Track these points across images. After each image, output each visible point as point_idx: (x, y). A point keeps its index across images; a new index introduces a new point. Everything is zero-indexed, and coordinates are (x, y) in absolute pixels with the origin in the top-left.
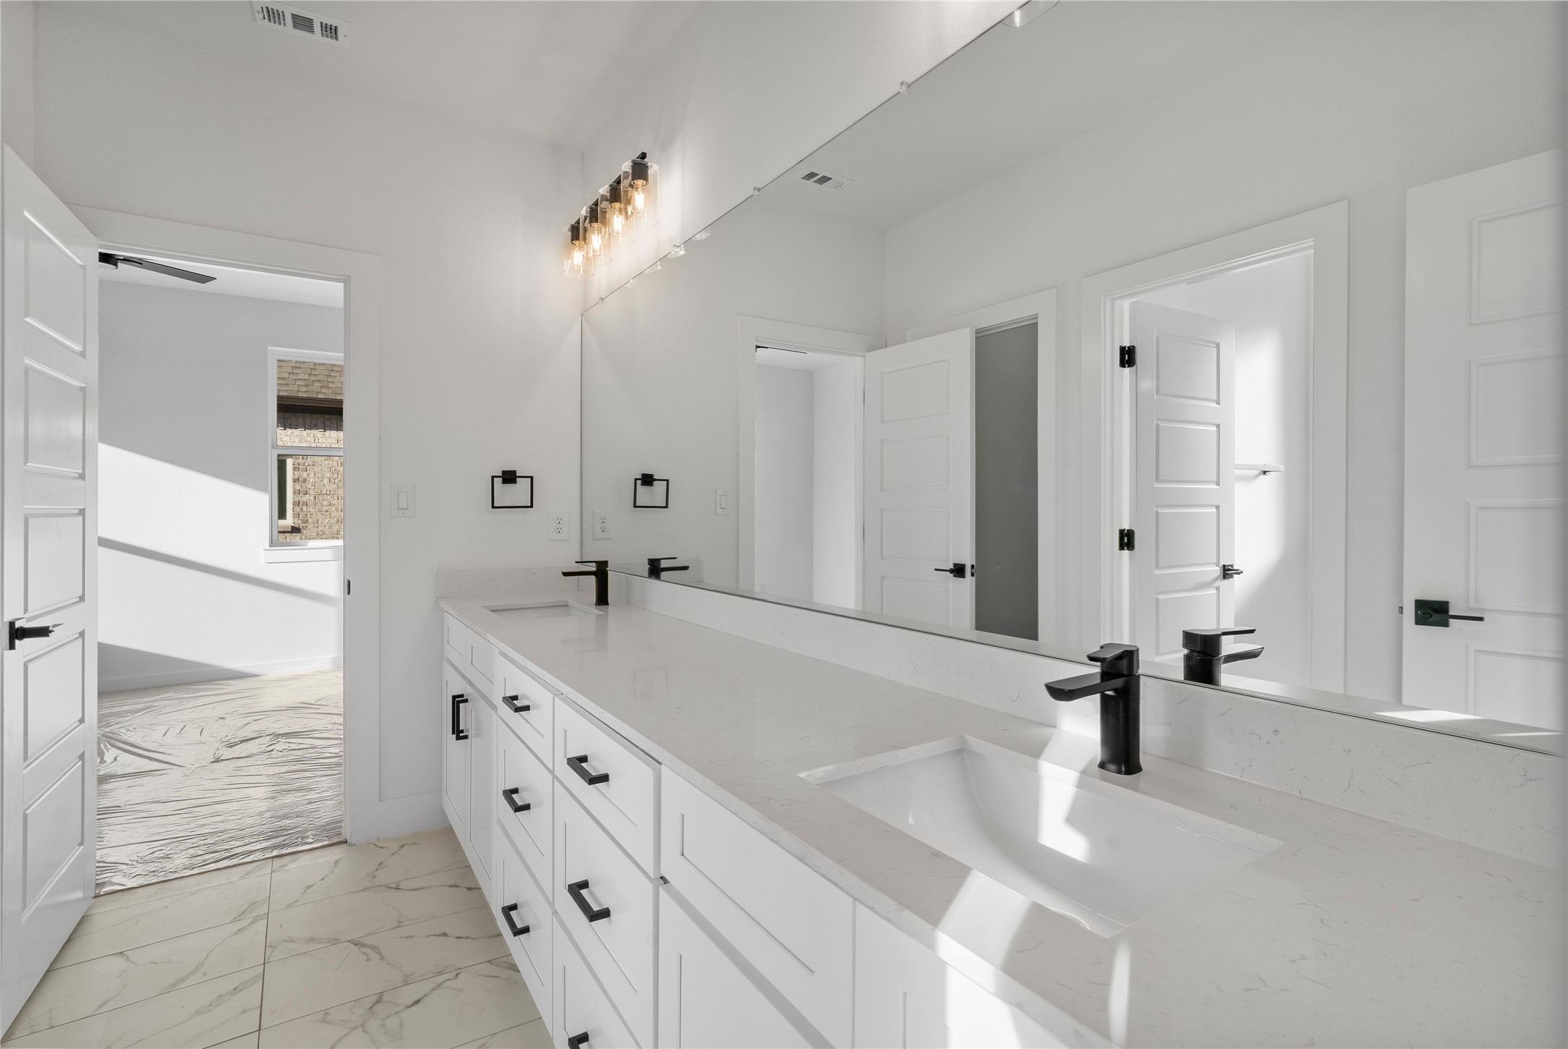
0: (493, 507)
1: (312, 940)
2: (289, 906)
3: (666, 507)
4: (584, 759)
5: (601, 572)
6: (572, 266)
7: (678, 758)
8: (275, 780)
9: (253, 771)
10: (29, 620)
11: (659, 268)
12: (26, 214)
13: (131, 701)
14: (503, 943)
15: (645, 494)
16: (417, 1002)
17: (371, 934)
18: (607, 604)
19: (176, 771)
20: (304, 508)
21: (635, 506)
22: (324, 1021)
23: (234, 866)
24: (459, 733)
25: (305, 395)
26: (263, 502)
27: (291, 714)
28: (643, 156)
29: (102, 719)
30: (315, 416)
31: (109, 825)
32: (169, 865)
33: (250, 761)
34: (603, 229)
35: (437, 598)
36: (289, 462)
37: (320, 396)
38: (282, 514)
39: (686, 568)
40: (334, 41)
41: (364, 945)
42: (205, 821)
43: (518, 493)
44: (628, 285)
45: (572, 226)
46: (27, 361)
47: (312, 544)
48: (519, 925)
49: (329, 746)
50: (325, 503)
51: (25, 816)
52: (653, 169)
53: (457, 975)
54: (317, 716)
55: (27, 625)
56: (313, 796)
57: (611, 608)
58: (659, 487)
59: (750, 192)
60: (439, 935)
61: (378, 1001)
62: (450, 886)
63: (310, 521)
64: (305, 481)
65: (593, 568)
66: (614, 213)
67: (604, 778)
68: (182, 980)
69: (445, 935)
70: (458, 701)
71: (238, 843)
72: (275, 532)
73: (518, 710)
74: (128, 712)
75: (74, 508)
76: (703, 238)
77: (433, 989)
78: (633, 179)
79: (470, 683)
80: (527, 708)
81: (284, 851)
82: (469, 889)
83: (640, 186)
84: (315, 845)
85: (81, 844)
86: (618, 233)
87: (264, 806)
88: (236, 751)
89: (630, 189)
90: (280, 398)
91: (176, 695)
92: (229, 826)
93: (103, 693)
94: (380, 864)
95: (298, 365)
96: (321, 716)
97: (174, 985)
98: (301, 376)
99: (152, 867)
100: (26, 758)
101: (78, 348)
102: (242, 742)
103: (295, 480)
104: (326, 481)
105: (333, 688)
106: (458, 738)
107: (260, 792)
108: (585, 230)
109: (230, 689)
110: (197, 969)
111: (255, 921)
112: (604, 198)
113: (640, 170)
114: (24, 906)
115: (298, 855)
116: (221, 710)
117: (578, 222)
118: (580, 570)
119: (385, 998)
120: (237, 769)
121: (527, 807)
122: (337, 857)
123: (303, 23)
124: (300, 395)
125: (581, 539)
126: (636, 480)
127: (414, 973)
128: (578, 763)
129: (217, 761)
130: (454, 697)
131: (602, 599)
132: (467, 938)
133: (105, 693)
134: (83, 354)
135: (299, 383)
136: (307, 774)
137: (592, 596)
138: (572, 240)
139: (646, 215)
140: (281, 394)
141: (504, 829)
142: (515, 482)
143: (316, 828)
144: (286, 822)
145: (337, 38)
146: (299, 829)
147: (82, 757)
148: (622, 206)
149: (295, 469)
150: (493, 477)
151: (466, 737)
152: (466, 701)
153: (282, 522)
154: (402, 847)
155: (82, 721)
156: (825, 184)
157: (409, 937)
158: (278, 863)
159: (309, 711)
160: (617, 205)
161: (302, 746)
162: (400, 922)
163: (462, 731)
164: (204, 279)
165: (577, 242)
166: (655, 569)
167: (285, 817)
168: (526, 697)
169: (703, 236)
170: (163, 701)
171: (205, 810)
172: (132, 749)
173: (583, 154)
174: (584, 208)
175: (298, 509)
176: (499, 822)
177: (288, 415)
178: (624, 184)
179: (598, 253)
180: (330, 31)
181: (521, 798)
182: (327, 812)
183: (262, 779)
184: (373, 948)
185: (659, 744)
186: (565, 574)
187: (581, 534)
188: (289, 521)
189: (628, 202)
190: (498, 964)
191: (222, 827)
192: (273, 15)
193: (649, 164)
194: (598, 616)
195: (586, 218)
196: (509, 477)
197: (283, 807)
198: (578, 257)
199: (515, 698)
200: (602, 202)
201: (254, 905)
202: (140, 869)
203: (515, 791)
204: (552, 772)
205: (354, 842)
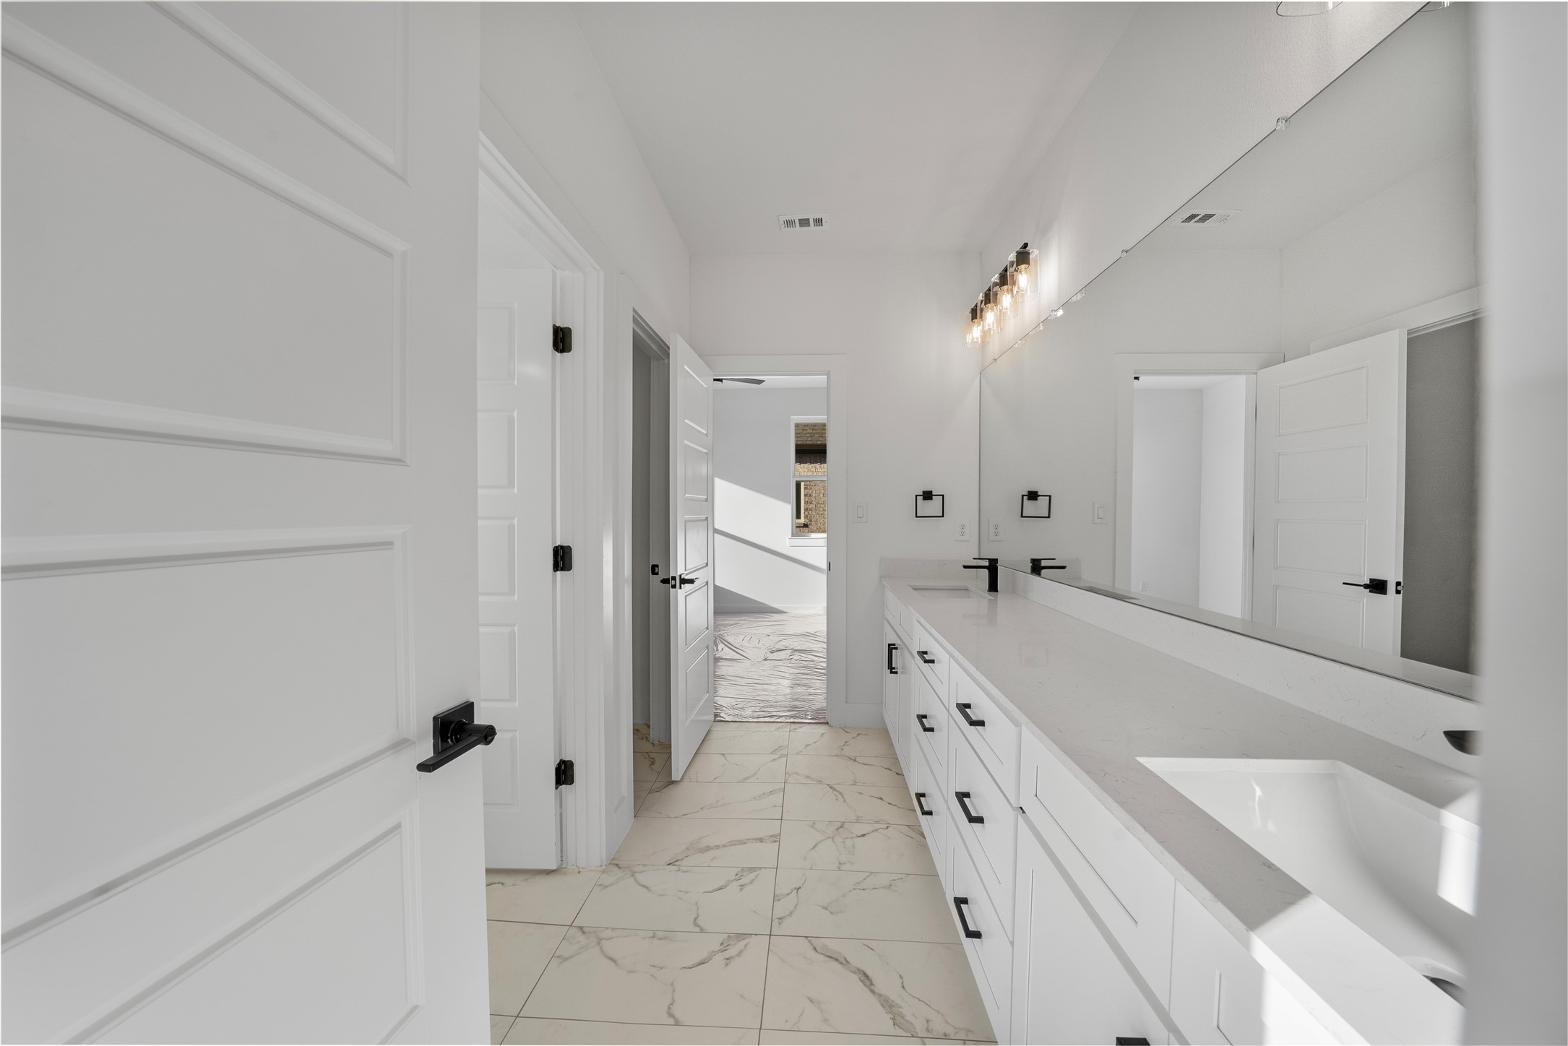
0: (917, 517)
1: (808, 777)
2: (797, 754)
3: (1049, 517)
4: (968, 706)
5: (993, 567)
6: (973, 339)
7: (1033, 722)
8: (793, 676)
9: (782, 669)
10: (687, 574)
11: (1042, 329)
12: (685, 367)
13: (729, 619)
14: (917, 818)
15: (1030, 507)
16: (864, 835)
17: (839, 784)
18: (997, 591)
19: (747, 661)
20: (810, 512)
21: (1022, 516)
22: (813, 827)
23: (772, 722)
24: (892, 669)
25: (811, 443)
26: (788, 509)
27: (802, 638)
28: (1026, 245)
29: (716, 627)
30: (816, 455)
31: (719, 685)
32: (744, 714)
33: (781, 663)
34: (995, 308)
35: (880, 577)
36: (802, 484)
37: (819, 443)
38: (798, 516)
39: (1064, 567)
40: (821, 227)
41: (835, 790)
42: (760, 693)
43: (933, 507)
44: (1016, 346)
45: (972, 309)
46: (686, 442)
47: (813, 535)
48: (926, 809)
49: (821, 662)
50: (821, 509)
51: (686, 673)
52: (1034, 253)
53: (888, 827)
54: (815, 642)
55: (686, 577)
56: (811, 691)
57: (999, 594)
58: (1043, 502)
59: (1119, 254)
60: (878, 798)
61: (842, 827)
62: (886, 769)
63: (813, 520)
64: (810, 495)
65: (986, 563)
66: (1003, 294)
67: (981, 723)
68: (747, 778)
69: (881, 799)
70: (892, 648)
71: (774, 710)
72: (794, 527)
73: (926, 661)
74: (728, 625)
75: (703, 517)
76: (1079, 298)
77: (873, 831)
78: (1017, 266)
79: (900, 638)
80: (932, 661)
81: (796, 720)
82: (898, 774)
83: (1023, 269)
84: (812, 721)
85: (708, 692)
86: (1006, 309)
87: (788, 691)
88: (775, 656)
89: (1015, 273)
90: (797, 445)
91: (749, 619)
92: (770, 699)
93: (716, 613)
94: (846, 742)
95: (806, 425)
96: (817, 642)
97: (745, 779)
98: (809, 431)
99: (737, 712)
100: (686, 645)
101: (705, 432)
102: (778, 651)
103: (805, 495)
104: (821, 495)
105: (821, 626)
106: (891, 672)
107: (786, 682)
108: (982, 310)
109: (773, 619)
110: (754, 774)
111: (782, 756)
112: (995, 284)
113: (1023, 257)
114: (687, 718)
115: (803, 725)
116: (768, 631)
117: (976, 306)
118: (978, 564)
119: (846, 825)
120: (775, 666)
121: (932, 730)
122: (823, 732)
123: (804, 222)
124: (808, 443)
125: (979, 541)
126: (1023, 496)
127: (862, 817)
128: (963, 708)
129: (766, 660)
130: (889, 645)
131: (993, 587)
132: (895, 805)
133: (718, 612)
134: (707, 435)
135: (808, 435)
136: (809, 677)
137: (986, 585)
138: (972, 319)
139: (1029, 291)
140: (799, 443)
141: (918, 740)
142: (932, 499)
143: (813, 711)
144: (797, 703)
145: (822, 225)
146: (804, 709)
147: (707, 647)
148: (1009, 287)
149: (805, 488)
150: (916, 496)
151: (896, 673)
152: (897, 648)
153: (798, 521)
154: (859, 735)
155: (707, 628)
156: (1208, 221)
157: (860, 793)
158: (793, 726)
159: (811, 638)
160: (1005, 287)
161: (807, 659)
162: (855, 782)
163: (894, 668)
164: (760, 382)
165: (976, 320)
166: (1037, 567)
167: (797, 700)
168: (932, 654)
169: (1079, 296)
170: (744, 621)
171: (759, 687)
172: (730, 646)
173: (981, 253)
174: (981, 295)
175: (807, 513)
176: (915, 735)
177: (801, 455)
178: (1011, 270)
179: (991, 326)
180: (819, 222)
181: (929, 723)
182: (820, 702)
183: (787, 675)
184: (840, 793)
185: (1019, 708)
186: (965, 567)
187: (979, 537)
188: (802, 520)
189: (1014, 283)
190: (913, 830)
191: (767, 698)
192: (789, 223)
193: (1030, 251)
194: (989, 600)
195: (982, 302)
196: (928, 495)
197: (796, 693)
198: (976, 332)
199: (926, 653)
200: (993, 288)
201: (780, 747)
202: (731, 712)
203: (925, 717)
204: (948, 710)
205: (832, 725)
